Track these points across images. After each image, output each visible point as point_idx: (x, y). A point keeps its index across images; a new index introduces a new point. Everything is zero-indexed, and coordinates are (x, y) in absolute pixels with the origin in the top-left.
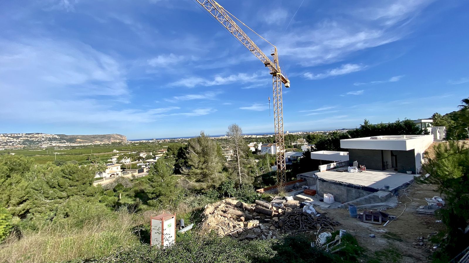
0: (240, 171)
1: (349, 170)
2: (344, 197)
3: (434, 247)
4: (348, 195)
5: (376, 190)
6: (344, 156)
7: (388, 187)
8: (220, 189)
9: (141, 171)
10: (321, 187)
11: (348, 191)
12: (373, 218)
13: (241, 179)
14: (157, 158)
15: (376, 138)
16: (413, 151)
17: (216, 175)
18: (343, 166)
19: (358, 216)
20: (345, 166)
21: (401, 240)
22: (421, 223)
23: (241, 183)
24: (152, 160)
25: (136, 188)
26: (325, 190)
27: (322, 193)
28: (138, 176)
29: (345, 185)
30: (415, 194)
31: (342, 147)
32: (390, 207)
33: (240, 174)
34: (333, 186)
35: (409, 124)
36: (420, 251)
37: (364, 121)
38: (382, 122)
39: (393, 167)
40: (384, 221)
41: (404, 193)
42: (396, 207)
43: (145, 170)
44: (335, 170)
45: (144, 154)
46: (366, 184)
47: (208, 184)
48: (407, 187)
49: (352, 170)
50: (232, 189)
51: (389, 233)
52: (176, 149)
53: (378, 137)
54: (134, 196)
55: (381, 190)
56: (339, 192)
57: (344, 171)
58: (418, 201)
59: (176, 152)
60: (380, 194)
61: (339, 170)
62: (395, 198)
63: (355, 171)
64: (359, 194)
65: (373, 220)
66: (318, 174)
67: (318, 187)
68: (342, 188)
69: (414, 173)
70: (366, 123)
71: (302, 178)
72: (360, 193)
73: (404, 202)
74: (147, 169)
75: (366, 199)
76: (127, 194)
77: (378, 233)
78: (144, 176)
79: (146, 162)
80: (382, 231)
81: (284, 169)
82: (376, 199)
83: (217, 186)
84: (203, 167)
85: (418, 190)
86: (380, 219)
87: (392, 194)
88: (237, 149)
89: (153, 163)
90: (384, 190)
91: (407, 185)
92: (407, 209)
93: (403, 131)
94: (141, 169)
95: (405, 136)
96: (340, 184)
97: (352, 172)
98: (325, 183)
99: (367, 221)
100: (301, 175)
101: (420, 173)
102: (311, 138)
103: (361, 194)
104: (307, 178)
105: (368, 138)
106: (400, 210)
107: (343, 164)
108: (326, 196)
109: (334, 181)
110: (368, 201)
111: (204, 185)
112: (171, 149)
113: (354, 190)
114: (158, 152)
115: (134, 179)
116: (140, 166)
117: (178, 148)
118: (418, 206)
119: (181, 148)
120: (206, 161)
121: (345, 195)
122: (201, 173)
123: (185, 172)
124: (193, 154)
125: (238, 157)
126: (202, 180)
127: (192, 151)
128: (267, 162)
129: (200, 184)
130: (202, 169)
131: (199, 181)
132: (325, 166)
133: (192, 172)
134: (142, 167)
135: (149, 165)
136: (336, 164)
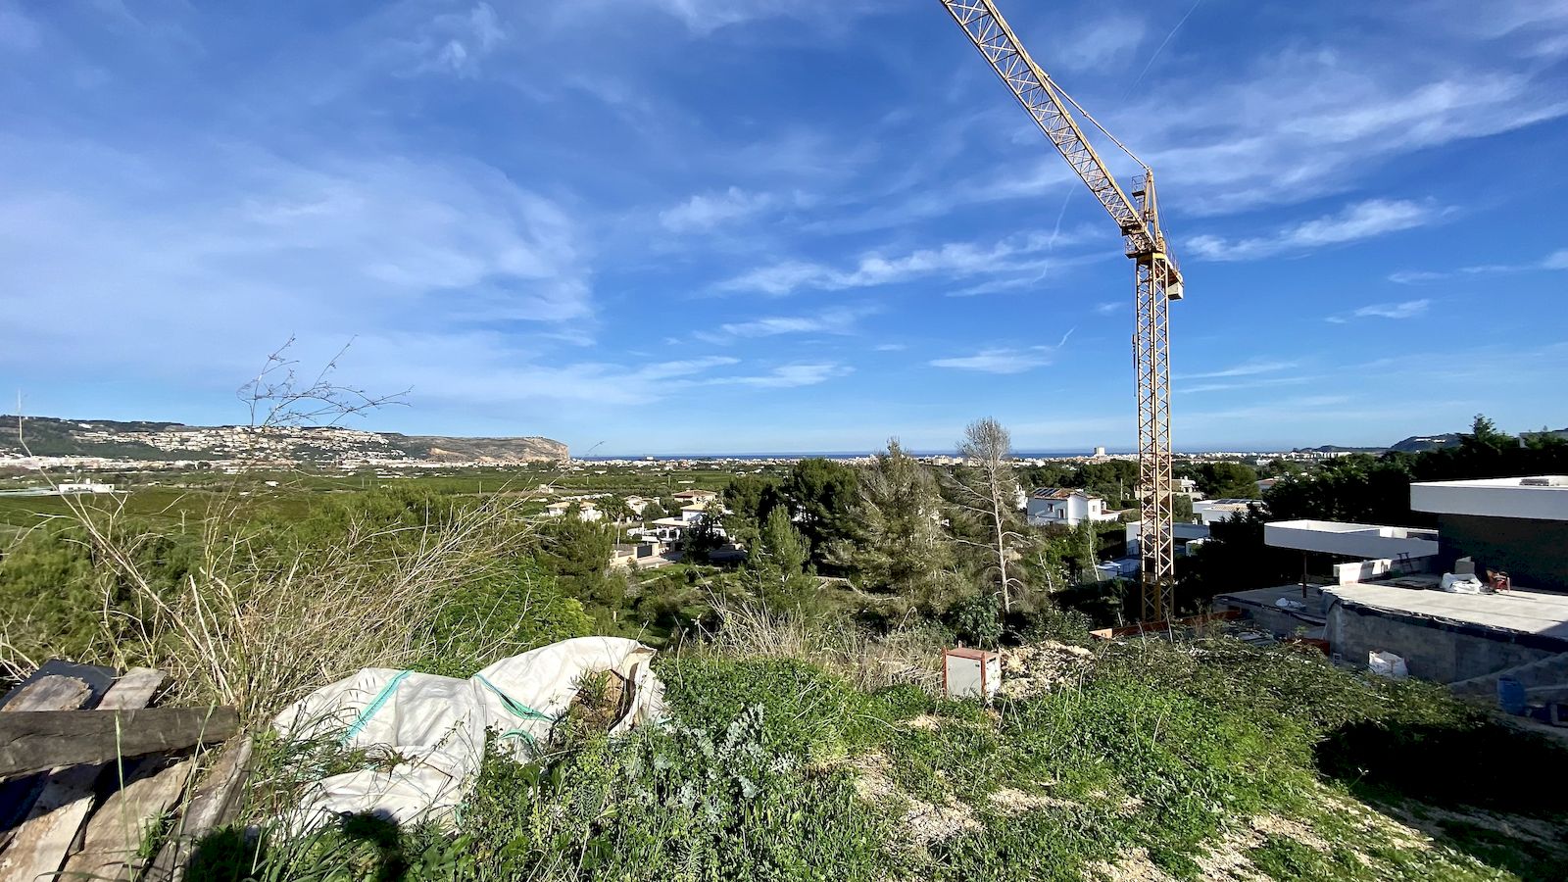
0: (1003, 570)
1: (1445, 583)
2: (1447, 664)
4: (1459, 658)
6: (1394, 540)
8: (948, 619)
9: (646, 551)
10: (1351, 631)
11: (1461, 648)
13: (1007, 598)
14: (686, 516)
15: (1546, 483)
17: (935, 575)
18: (1413, 573)
19: (1529, 712)
20: (1419, 572)
24: (671, 521)
25: (660, 599)
27: (1357, 649)
28: (644, 565)
29: (1452, 629)
31: (1418, 504)
33: (1005, 581)
34: (1404, 630)
37: (1473, 422)
38: (1545, 428)
43: (657, 550)
44: (1392, 581)
45: (635, 501)
46: (1533, 627)
47: (912, 600)
49: (1459, 586)
50: (993, 624)
52: (756, 490)
53: (1552, 479)
56: (1427, 651)
57: (1429, 588)
59: (755, 500)
61: (1407, 583)
63: (1473, 589)
64: (1502, 656)
66: (1332, 589)
67: (1340, 628)
68: (1442, 637)
70: (1481, 427)
71: (1231, 607)
72: (1507, 654)
74: (661, 546)
75: (1537, 669)
76: (626, 614)
78: (657, 566)
79: (654, 527)
81: (1166, 574)
83: (939, 607)
84: (897, 546)
88: (995, 502)
89: (672, 528)
94: (644, 544)
96: (1431, 623)
97: (1459, 590)
98: (1372, 618)
99: (1564, 723)
100: (1229, 598)
104: (1253, 608)
105: (1514, 482)
107: (1416, 566)
108: (1374, 658)
109: (1405, 612)
110: (1539, 675)
111: (900, 602)
112: (739, 491)
113: (1484, 645)
114: (677, 497)
115: (637, 574)
116: (638, 537)
117: (761, 488)
119: (771, 486)
120: (906, 532)
121: (1451, 658)
122: (891, 566)
123: (842, 560)
124: (872, 508)
125: (999, 526)
126: (893, 587)
127: (865, 496)
128: (1086, 549)
129: (886, 598)
130: (891, 554)
131: (881, 589)
132: (1358, 565)
133: (864, 561)
134: (644, 539)
135: (663, 534)
136: (1388, 562)
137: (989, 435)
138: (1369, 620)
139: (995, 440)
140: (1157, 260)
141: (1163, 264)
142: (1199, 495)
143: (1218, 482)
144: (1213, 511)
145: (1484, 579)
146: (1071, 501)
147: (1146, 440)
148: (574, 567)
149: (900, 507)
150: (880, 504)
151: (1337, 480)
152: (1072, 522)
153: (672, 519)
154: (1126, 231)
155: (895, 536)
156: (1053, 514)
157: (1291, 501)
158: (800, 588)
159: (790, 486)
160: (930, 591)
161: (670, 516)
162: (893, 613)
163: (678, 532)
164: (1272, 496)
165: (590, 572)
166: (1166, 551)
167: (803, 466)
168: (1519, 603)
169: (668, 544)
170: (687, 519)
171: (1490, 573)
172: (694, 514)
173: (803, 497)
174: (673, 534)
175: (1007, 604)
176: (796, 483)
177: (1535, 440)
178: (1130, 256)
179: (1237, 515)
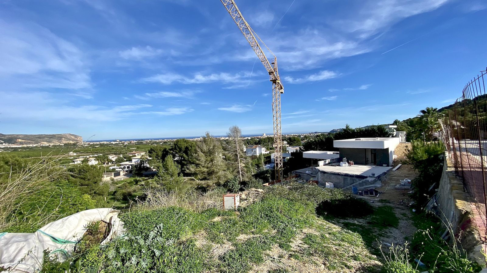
0: (240, 170)
1: (341, 164)
2: (342, 184)
3: (410, 204)
4: (344, 182)
5: (366, 177)
6: (330, 155)
7: (374, 175)
8: (225, 185)
9: (117, 174)
10: (322, 177)
11: (344, 179)
12: (369, 193)
13: (241, 178)
14: (133, 160)
15: (360, 140)
16: (387, 149)
17: (221, 173)
18: (334, 163)
19: (359, 193)
20: (335, 162)
21: (390, 203)
22: (400, 194)
23: (241, 180)
24: (128, 163)
25: (124, 191)
26: (325, 180)
27: (324, 182)
28: (117, 179)
29: (342, 175)
30: (391, 179)
31: (335, 146)
32: (377, 187)
33: (240, 173)
34: (333, 176)
35: (381, 129)
36: (403, 207)
37: (346, 126)
38: (360, 127)
39: (372, 162)
40: (376, 195)
41: (383, 178)
42: (381, 187)
43: (122, 173)
44: (330, 165)
45: (112, 156)
46: (358, 173)
47: (214, 181)
48: (385, 175)
49: (344, 165)
50: (237, 185)
51: (382, 200)
52: (160, 150)
53: (361, 139)
54: (122, 199)
55: (370, 177)
56: (338, 181)
57: (337, 166)
58: (394, 183)
59: (160, 154)
60: (370, 179)
61: (334, 165)
62: (379, 182)
63: (346, 165)
65: (369, 194)
66: (318, 168)
67: (320, 177)
68: (340, 177)
69: (388, 166)
70: (347, 127)
71: (296, 174)
72: (353, 180)
73: (385, 184)
74: (124, 172)
75: (360, 183)
76: (110, 197)
77: (375, 200)
78: (122, 179)
79: (121, 165)
80: (377, 199)
81: (281, 167)
82: (367, 183)
83: (222, 182)
84: (209, 165)
85: (393, 177)
86: (374, 193)
87: (377, 180)
88: (237, 150)
89: (128, 165)
90: (371, 177)
91: (385, 173)
92: (389, 188)
93: (376, 135)
94: (116, 172)
95: (379, 138)
96: (338, 174)
99: (365, 195)
100: (296, 172)
101: (392, 166)
102: (292, 141)
103: (355, 181)
104: (301, 174)
105: (354, 140)
106: (384, 189)
108: (327, 184)
109: (333, 172)
110: (361, 185)
111: (210, 182)
112: (154, 151)
113: (349, 178)
114: (129, 154)
115: (114, 182)
117: (162, 149)
118: (395, 186)
119: (166, 149)
120: (212, 161)
121: (343, 182)
122: (207, 172)
123: (191, 171)
124: (201, 154)
125: (239, 157)
126: (208, 178)
127: (199, 150)
128: (261, 161)
129: (206, 181)
130: (207, 168)
131: (205, 179)
132: (323, 162)
133: (199, 171)
134: (116, 170)
135: (125, 168)
136: (329, 160)
137: (236, 130)
138: (326, 174)
139: (237, 132)
140: (278, 82)
141: (279, 84)
142: (288, 145)
143: (292, 142)
144: (292, 149)
145: (349, 163)
146: (257, 148)
147: (276, 131)
148: (87, 182)
149: (210, 153)
150: (204, 153)
151: (318, 140)
152: (258, 154)
153: (128, 162)
154: (270, 73)
155: (209, 162)
156: (253, 153)
157: (309, 146)
158: (177, 182)
159: (173, 148)
160: (219, 178)
161: (127, 161)
162: (208, 186)
163: (130, 167)
164: (304, 145)
165: (94, 184)
166: (281, 161)
167: (177, 141)
168: (355, 168)
169: (127, 171)
170: (134, 162)
171: (350, 161)
172: (137, 160)
173: (177, 151)
174: (128, 167)
175: (241, 179)
176: (175, 147)
177: (358, 130)
178: (271, 81)
179: (297, 150)
